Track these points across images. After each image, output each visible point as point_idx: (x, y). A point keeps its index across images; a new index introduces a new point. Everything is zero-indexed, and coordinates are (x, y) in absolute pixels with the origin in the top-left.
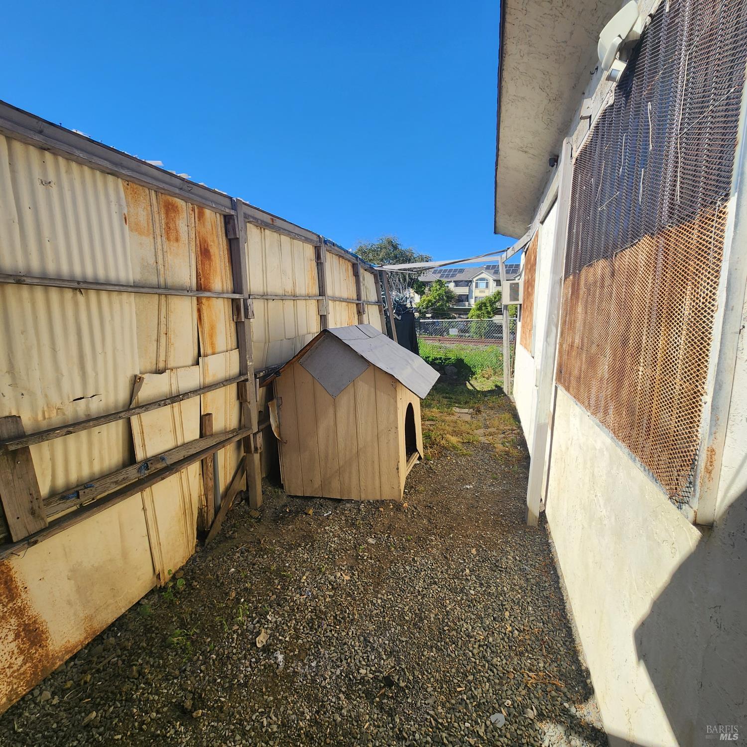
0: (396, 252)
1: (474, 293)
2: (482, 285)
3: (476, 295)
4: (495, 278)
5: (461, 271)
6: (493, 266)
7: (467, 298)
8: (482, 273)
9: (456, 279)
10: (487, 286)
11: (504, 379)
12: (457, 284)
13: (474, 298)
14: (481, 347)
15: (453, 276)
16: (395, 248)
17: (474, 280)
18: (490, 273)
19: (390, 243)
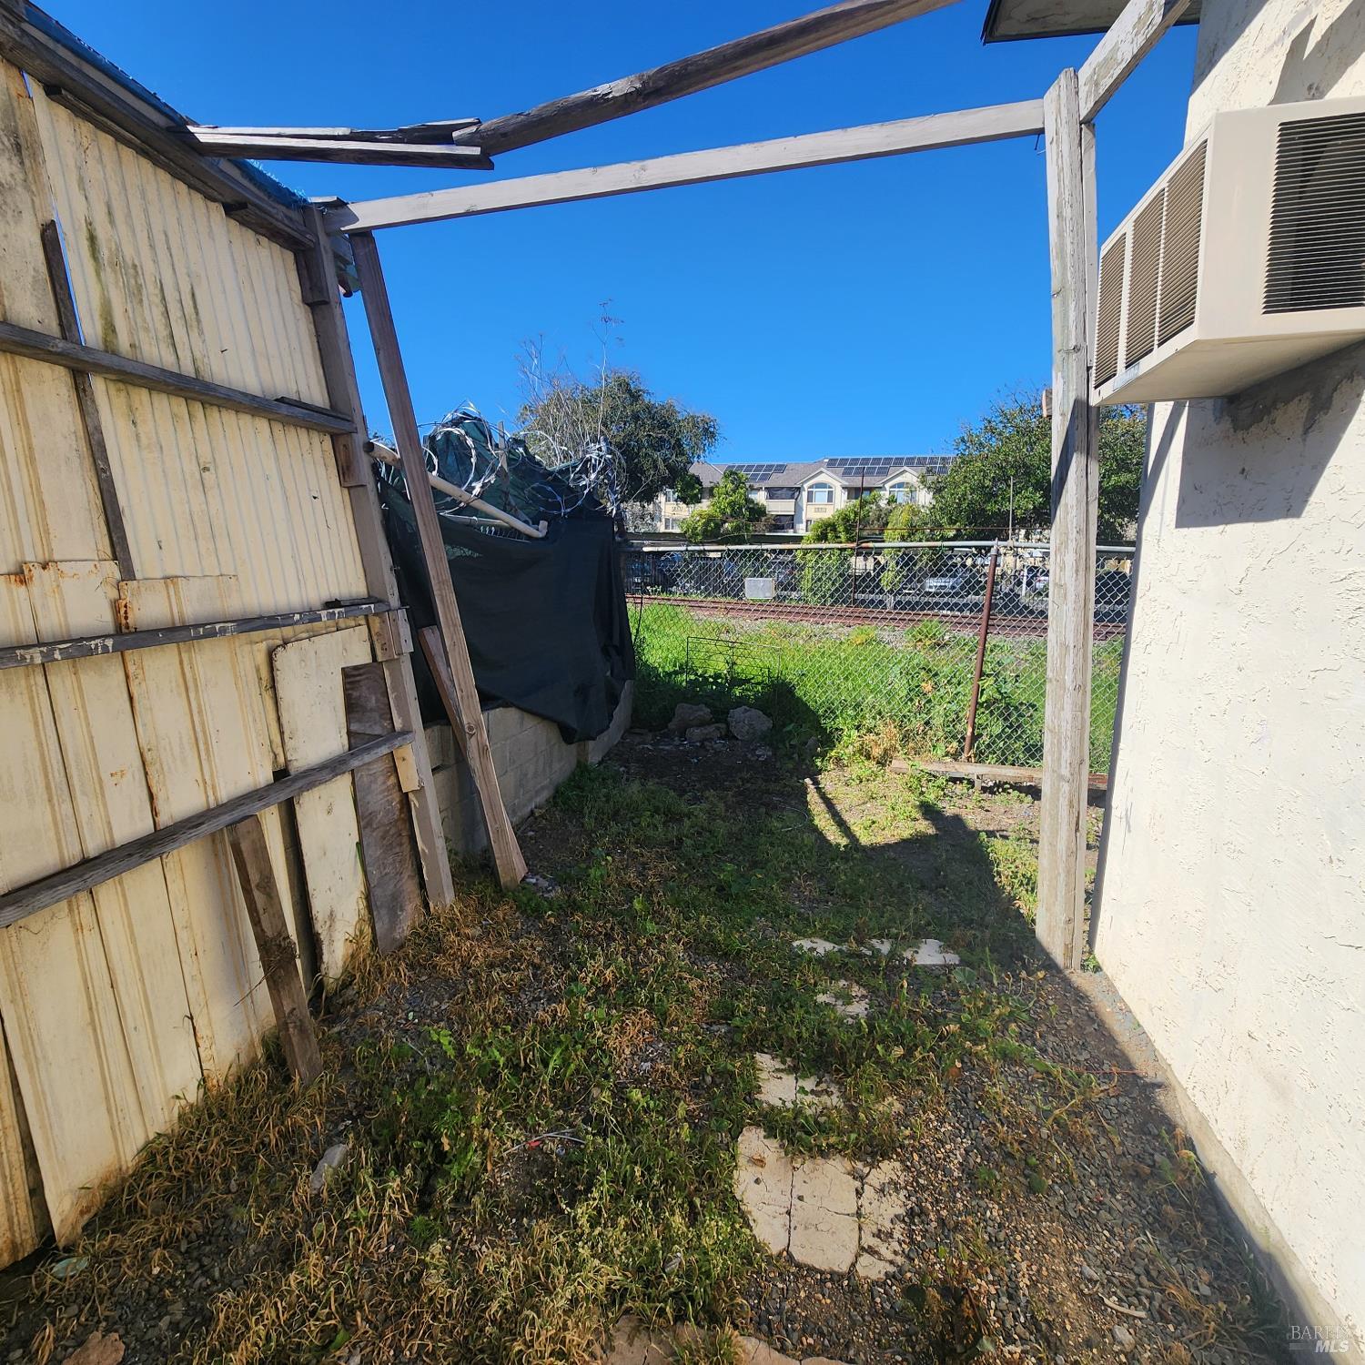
0: (637, 407)
1: (804, 513)
2: (821, 496)
3: (809, 517)
4: (846, 484)
5: (781, 469)
6: (842, 460)
7: (790, 521)
8: (821, 472)
9: (769, 483)
10: (830, 499)
11: (1044, 861)
12: (773, 493)
13: (804, 521)
14: (833, 627)
15: (765, 478)
16: (635, 397)
17: (806, 486)
18: (835, 473)
19: (625, 386)
